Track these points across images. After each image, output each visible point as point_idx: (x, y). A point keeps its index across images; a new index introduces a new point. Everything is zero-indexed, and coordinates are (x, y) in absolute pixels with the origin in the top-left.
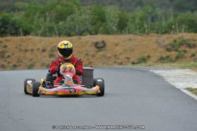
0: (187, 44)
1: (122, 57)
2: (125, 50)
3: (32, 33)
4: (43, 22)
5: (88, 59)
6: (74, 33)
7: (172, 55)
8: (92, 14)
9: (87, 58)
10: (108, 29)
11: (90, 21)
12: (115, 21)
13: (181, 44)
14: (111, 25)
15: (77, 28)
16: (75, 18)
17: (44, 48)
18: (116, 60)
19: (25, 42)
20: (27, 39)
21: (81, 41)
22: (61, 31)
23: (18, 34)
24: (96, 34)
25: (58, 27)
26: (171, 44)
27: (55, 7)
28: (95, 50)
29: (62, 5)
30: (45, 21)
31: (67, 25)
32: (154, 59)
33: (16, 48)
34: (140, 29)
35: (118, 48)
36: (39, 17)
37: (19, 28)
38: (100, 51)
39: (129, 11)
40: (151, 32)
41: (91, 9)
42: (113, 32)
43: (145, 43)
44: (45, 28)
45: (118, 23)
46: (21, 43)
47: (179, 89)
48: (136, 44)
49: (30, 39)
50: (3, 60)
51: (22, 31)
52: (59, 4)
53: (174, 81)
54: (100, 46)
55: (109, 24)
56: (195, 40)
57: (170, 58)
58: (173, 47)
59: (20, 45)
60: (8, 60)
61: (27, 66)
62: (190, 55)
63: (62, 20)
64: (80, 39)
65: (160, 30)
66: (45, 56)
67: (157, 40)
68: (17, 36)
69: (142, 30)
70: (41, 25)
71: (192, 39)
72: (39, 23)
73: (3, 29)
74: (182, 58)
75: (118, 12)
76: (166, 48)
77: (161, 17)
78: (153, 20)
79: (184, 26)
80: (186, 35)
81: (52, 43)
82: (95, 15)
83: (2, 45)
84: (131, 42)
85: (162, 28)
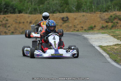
0: (119, 18)
1: (79, 26)
2: (80, 22)
3: (24, 12)
4: (31, 5)
5: (58, 28)
6: (49, 12)
7: (109, 25)
10: (70, 9)
11: (59, 5)
12: (74, 4)
13: (115, 18)
14: (72, 7)
15: (51, 9)
16: (50, 3)
17: (31, 21)
18: (75, 28)
19: (19, 17)
21: (53, 16)
22: (41, 11)
24: (63, 12)
25: (39, 8)
26: (108, 18)
28: (62, 22)
30: (32, 4)
31: (45, 7)
32: (98, 27)
33: (14, 21)
34: (90, 9)
35: (76, 21)
36: (28, 2)
37: (15, 9)
38: (65, 23)
40: (97, 11)
42: (73, 11)
43: (93, 18)
44: (32, 9)
45: (77, 5)
46: (16, 18)
47: (94, 46)
48: (87, 18)
49: (22, 16)
50: (6, 28)
51: (17, 11)
53: (93, 42)
54: (65, 20)
57: (108, 27)
58: (110, 20)
59: (16, 20)
60: (9, 29)
61: (20, 32)
62: (120, 25)
63: (42, 4)
64: (53, 15)
65: (102, 10)
67: (100, 16)
68: (14, 14)
69: (91, 10)
70: (29, 7)
73: (6, 10)
74: (115, 27)
76: (105, 21)
77: (103, 2)
78: (98, 4)
80: (118, 13)
81: (36, 18)
82: (62, 0)
83: (5, 19)
84: (84, 17)
85: (104, 8)
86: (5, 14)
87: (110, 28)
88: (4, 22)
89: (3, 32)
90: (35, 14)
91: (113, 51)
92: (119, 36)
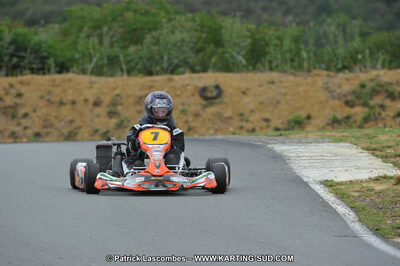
0: (387, 91)
1: (256, 118)
2: (261, 103)
3: (75, 69)
4: (97, 47)
5: (187, 122)
6: (158, 68)
7: (355, 114)
8: (196, 30)
9: (185, 118)
10: (227, 61)
11: (191, 45)
12: (242, 44)
13: (374, 92)
14: (234, 54)
15: (166, 58)
16: (162, 38)
17: (99, 98)
18: (244, 124)
19: (58, 86)
20: (64, 81)
21: (172, 84)
22: (133, 64)
23: (46, 71)
24: (205, 70)
25: (127, 56)
26: (354, 92)
27: (122, 15)
28: (201, 104)
29: (135, 11)
30: (101, 43)
31: (144, 52)
32: (319, 121)
33: (42, 97)
34: (292, 60)
35: (246, 100)
36: (88, 37)
37: (47, 58)
38: (212, 104)
39: (272, 24)
40: (315, 68)
41: (195, 21)
42: (238, 67)
44: (100, 59)
45: (249, 48)
46: (51, 88)
47: (306, 183)
48: (283, 91)
49: (70, 80)
50: (15, 122)
51: (53, 65)
52: (128, 9)
54: (210, 96)
55: (229, 50)
57: (351, 120)
58: (358, 97)
59: (49, 93)
60: (24, 122)
61: (62, 135)
62: (392, 114)
63: (136, 43)
64: (171, 80)
65: (332, 64)
66: (98, 116)
67: (327, 83)
68: (44, 74)
69: (296, 64)
70: (92, 51)
71: (398, 82)
72: (88, 49)
73: (15, 60)
74: (376, 119)
75: (250, 26)
76: (344, 99)
77: (335, 37)
78: (319, 44)
80: (385, 73)
81: (114, 89)
82: (203, 32)
83: (13, 92)
84: (273, 87)
85: (338, 59)
86: (12, 75)
87: (358, 123)
88: (9, 101)
89: (7, 134)
91: (368, 200)
92: (389, 151)
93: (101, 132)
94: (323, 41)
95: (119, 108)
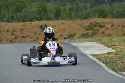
0: (99, 25)
1: (58, 34)
2: (60, 30)
5: (36, 36)
6: (27, 20)
8: (38, 7)
9: (36, 35)
10: (49, 17)
11: (37, 12)
12: (53, 12)
13: (95, 26)
14: (51, 15)
15: (29, 16)
16: (28, 11)
17: (8, 29)
21: (31, 24)
22: (19, 19)
24: (41, 20)
25: (16, 16)
26: (89, 26)
27: (15, 3)
29: (19, 2)
30: (8, 12)
31: (22, 14)
32: (78, 35)
34: (69, 16)
35: (55, 29)
36: (4, 10)
40: (76, 18)
41: (37, 4)
42: (52, 19)
43: (72, 25)
44: (8, 17)
45: (55, 13)
47: (86, 55)
48: (67, 26)
52: (17, 1)
53: (84, 50)
54: (44, 28)
55: (49, 13)
56: (104, 23)
62: (101, 32)
63: (19, 12)
64: (31, 23)
65: (82, 17)
66: (8, 35)
67: (80, 23)
69: (70, 17)
70: (6, 15)
71: (102, 22)
72: (4, 14)
74: (96, 34)
75: (55, 6)
76: (85, 28)
77: (82, 9)
79: (97, 14)
80: (98, 19)
81: (13, 26)
82: (40, 8)
84: (63, 25)
85: (83, 16)
90: (12, 22)
91: (107, 60)
92: (109, 44)
93: (9, 40)
94: (78, 10)
95: (15, 32)
